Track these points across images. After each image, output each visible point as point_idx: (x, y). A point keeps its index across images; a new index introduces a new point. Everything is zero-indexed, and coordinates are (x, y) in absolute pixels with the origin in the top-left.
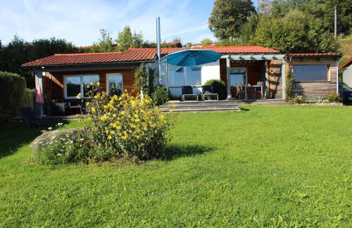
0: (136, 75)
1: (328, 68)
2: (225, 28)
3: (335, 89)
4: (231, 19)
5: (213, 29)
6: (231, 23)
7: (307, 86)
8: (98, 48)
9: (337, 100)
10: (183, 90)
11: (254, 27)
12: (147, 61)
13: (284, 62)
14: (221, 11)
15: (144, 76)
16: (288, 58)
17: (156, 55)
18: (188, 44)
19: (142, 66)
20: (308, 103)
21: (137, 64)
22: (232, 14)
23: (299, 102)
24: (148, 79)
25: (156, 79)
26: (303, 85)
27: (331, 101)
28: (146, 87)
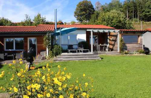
0: (44, 39)
1: (139, 37)
2: (81, 16)
3: (142, 47)
4: (84, 12)
5: (76, 16)
6: (84, 14)
7: (129, 46)
8: (24, 23)
9: (143, 53)
10: (68, 47)
11: (97, 16)
12: (50, 32)
13: (118, 33)
14: (79, 9)
15: (49, 40)
16: (121, 32)
17: (55, 28)
18: (65, 23)
19: (47, 34)
20: (130, 54)
21: (45, 33)
22: (84, 11)
23: (126, 53)
24: (50, 41)
25: (54, 41)
26: (127, 45)
27: (141, 53)
28: (49, 45)
